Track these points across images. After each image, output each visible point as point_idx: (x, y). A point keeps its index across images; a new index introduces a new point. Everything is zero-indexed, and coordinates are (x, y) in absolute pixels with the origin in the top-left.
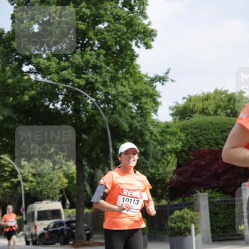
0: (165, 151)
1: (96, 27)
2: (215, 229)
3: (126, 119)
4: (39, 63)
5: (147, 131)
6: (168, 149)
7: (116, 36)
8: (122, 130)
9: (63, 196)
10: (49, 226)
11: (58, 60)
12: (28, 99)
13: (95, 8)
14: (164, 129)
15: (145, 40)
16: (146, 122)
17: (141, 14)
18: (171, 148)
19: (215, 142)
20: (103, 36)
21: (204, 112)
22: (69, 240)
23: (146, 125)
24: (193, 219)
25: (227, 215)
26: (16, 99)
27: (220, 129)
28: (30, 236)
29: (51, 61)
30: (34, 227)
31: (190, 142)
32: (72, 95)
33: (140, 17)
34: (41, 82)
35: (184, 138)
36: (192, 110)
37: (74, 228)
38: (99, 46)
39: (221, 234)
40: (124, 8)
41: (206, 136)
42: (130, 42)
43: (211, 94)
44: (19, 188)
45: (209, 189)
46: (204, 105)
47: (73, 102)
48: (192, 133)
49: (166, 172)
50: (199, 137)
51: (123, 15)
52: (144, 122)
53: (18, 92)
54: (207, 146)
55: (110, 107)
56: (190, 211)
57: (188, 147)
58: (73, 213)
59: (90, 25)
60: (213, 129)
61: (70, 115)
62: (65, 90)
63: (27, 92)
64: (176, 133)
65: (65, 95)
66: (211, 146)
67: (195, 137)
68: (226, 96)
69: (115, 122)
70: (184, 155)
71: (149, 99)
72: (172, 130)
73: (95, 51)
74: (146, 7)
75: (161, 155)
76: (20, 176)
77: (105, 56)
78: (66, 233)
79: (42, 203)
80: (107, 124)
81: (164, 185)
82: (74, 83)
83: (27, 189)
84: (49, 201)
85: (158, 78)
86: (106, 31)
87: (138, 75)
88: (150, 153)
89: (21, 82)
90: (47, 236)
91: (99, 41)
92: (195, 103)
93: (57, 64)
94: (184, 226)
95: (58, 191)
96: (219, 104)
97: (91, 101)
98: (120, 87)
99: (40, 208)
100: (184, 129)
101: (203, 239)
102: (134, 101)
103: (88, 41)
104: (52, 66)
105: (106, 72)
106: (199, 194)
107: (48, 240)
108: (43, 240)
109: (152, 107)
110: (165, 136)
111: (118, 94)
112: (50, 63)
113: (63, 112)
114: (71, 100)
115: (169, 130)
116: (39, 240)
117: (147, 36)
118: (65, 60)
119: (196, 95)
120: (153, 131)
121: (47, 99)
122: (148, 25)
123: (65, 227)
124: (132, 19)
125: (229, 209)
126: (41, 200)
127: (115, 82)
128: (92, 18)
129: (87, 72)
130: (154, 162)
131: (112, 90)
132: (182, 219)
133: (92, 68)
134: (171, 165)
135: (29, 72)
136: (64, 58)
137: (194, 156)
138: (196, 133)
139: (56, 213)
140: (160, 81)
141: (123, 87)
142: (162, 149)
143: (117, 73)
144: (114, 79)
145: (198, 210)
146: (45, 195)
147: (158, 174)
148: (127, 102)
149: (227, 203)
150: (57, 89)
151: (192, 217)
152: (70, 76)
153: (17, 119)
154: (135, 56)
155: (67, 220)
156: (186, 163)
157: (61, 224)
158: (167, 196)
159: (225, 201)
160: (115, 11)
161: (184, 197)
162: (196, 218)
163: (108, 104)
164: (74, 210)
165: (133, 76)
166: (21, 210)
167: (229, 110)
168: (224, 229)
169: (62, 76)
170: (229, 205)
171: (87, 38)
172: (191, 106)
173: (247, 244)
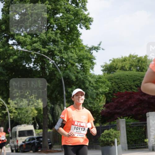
0: (99, 93)
1: (55, 16)
2: (130, 142)
3: (74, 73)
4: (19, 39)
5: (87, 81)
6: (100, 92)
7: (67, 22)
8: (71, 80)
9: (35, 122)
10: (26, 140)
11: (31, 37)
12: (12, 61)
13: (54, 4)
14: (98, 79)
15: (86, 24)
16: (86, 75)
17: (83, 8)
18: (102, 91)
19: (129, 87)
20: (59, 22)
21: (123, 68)
22: (38, 149)
23: (87, 77)
24: (116, 136)
25: (137, 133)
26: (5, 61)
27: (133, 79)
28: (14, 147)
29: (27, 38)
30: (16, 141)
31: (114, 88)
32: (40, 59)
33: (83, 10)
34: (21, 50)
35: (110, 85)
36: (115, 68)
37: (41, 141)
38: (57, 28)
39: (134, 144)
40: (72, 4)
41: (124, 84)
42: (76, 25)
43: (127, 57)
44: (7, 117)
45: (126, 116)
46: (122, 64)
47: (40, 63)
48: (115, 82)
49: (99, 106)
50: (119, 84)
51: (72, 9)
52: (85, 75)
53: (6, 57)
54: (124, 90)
55: (64, 66)
56: (114, 130)
57: (113, 90)
58: (41, 132)
59: (51, 15)
60: (128, 79)
61: (39, 71)
62: (36, 55)
63: (11, 57)
64: (105, 82)
65: (35, 58)
66: (128, 90)
67: (117, 84)
68: (136, 59)
69: (67, 75)
70: (110, 96)
71: (88, 61)
72: (103, 80)
73: (54, 31)
74: (86, 3)
75: (96, 95)
76: (7, 109)
77: (60, 34)
78: (36, 144)
79: (21, 126)
80: (62, 76)
81: (98, 114)
82: (41, 51)
83: (12, 117)
84: (26, 125)
85: (94, 48)
86: (61, 18)
87: (82, 46)
88: (89, 94)
89: (8, 51)
90: (24, 147)
91: (56, 25)
92: (117, 63)
93: (31, 39)
94: (110, 140)
95: (31, 119)
96: (132, 64)
97: (52, 62)
98: (70, 53)
99: (20, 129)
100: (110, 79)
101: (122, 148)
102: (79, 62)
103: (50, 25)
104: (28, 41)
105: (61, 44)
106: (120, 120)
107: (25, 149)
108: (22, 149)
109: (90, 66)
110: (99, 84)
111: (69, 58)
112: (26, 39)
113: (34, 69)
114: (39, 62)
115: (101, 80)
116: (19, 149)
117: (87, 22)
118: (36, 37)
119: (118, 58)
120: (91, 81)
121: (25, 61)
122: (87, 15)
123: (36, 141)
124: (77, 11)
125: (138, 129)
126: (21, 124)
127: (67, 51)
128: (52, 11)
129: (49, 44)
130: (91, 100)
131: (65, 55)
132: (109, 135)
133: (52, 42)
134: (102, 102)
135: (13, 45)
136: (35, 36)
137: (116, 96)
138: (118, 82)
139: (30, 132)
140: (95, 50)
141: (72, 53)
142: (96, 92)
143: (68, 45)
144: (66, 49)
145: (119, 130)
146: (23, 121)
147: (94, 108)
148: (74, 63)
150: (30, 55)
151: (115, 134)
152: (38, 46)
153: (6, 74)
154: (79, 34)
155: (37, 136)
156: (111, 101)
157: (33, 139)
158: (100, 121)
159: (136, 124)
160: (67, 6)
161: (110, 122)
162: (118, 134)
163: (62, 64)
164: (41, 130)
165: (78, 47)
166: (8, 130)
167: (138, 68)
168: (135, 142)
169: (34, 47)
170: (138, 126)
171: (49, 23)
172: (115, 65)
173: (150, 151)
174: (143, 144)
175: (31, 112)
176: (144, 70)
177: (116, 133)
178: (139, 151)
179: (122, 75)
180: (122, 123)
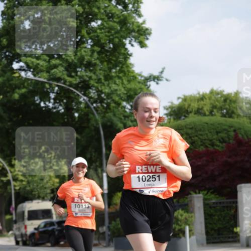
1: (89, 24)
2: (210, 231)
3: (120, 118)
7: (109, 34)
10: (39, 226)
11: (47, 58)
12: (18, 98)
13: (88, 6)
15: (140, 39)
17: (136, 12)
19: (210, 143)
20: (96, 34)
21: (199, 112)
22: (60, 240)
24: (188, 221)
25: (222, 217)
26: (7, 96)
27: (216, 129)
28: (20, 236)
30: (23, 227)
32: (64, 94)
33: (134, 15)
34: (32, 80)
36: (187, 111)
38: (92, 44)
39: (216, 236)
40: (118, 6)
41: (201, 137)
42: (124, 40)
43: (206, 94)
44: (9, 187)
45: (204, 190)
46: (199, 105)
47: (65, 101)
48: (187, 134)
50: (194, 137)
51: (117, 13)
53: (8, 90)
54: (202, 147)
55: (103, 106)
56: (185, 212)
59: (83, 23)
60: (208, 130)
61: (61, 114)
62: (57, 88)
63: (17, 90)
65: (57, 93)
66: (206, 147)
67: (190, 137)
68: (221, 97)
69: (108, 121)
73: (88, 49)
74: (141, 5)
76: (10, 176)
77: (99, 53)
78: (56, 233)
79: (32, 202)
80: (100, 123)
82: (65, 81)
83: (17, 188)
84: (40, 201)
85: (152, 77)
86: (99, 29)
87: (132, 75)
89: (12, 80)
90: (37, 236)
91: (92, 39)
92: (189, 103)
93: (47, 62)
94: (178, 227)
95: (49, 191)
96: (215, 105)
97: (84, 99)
98: (113, 85)
99: (30, 207)
100: (179, 129)
101: (197, 241)
102: (128, 100)
103: (81, 38)
105: (100, 70)
106: (194, 195)
107: (38, 240)
108: (33, 240)
111: (112, 93)
113: (54, 111)
114: (63, 98)
116: (29, 240)
117: (142, 35)
118: (57, 58)
119: (191, 96)
121: (38, 98)
122: (142, 24)
123: (56, 227)
124: (126, 17)
125: (224, 211)
126: (31, 199)
127: (108, 81)
128: (85, 16)
131: (105, 88)
132: (176, 220)
133: (86, 66)
135: (20, 70)
136: (56, 56)
138: (191, 134)
139: (47, 213)
140: (154, 80)
141: (116, 85)
143: (110, 71)
144: (108, 78)
145: (192, 212)
146: (35, 195)
148: (120, 101)
149: (222, 205)
151: (186, 219)
152: (61, 74)
154: (128, 54)
155: (59, 220)
157: (52, 224)
159: (220, 203)
161: (179, 199)
162: (190, 219)
163: (101, 103)
165: (127, 75)
166: (11, 209)
167: (225, 111)
168: (219, 232)
169: (52, 74)
170: (224, 207)
171: (80, 35)
172: (186, 106)
173: (242, 247)
174: (231, 236)
175: (49, 180)
176: (233, 115)
177: (187, 217)
178: (224, 247)
179: (197, 123)
180: (198, 201)
